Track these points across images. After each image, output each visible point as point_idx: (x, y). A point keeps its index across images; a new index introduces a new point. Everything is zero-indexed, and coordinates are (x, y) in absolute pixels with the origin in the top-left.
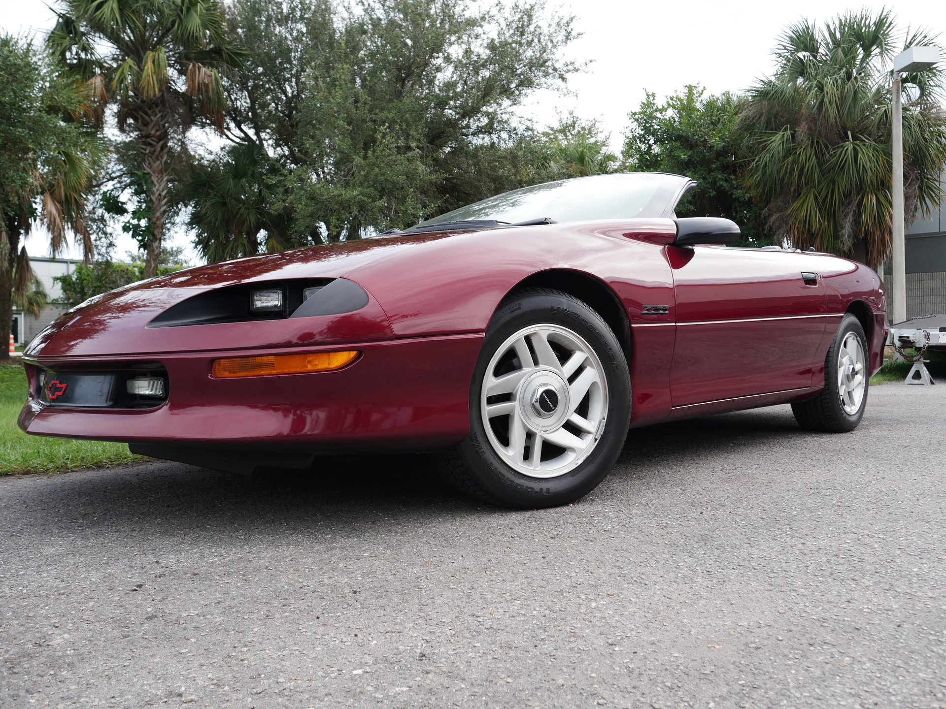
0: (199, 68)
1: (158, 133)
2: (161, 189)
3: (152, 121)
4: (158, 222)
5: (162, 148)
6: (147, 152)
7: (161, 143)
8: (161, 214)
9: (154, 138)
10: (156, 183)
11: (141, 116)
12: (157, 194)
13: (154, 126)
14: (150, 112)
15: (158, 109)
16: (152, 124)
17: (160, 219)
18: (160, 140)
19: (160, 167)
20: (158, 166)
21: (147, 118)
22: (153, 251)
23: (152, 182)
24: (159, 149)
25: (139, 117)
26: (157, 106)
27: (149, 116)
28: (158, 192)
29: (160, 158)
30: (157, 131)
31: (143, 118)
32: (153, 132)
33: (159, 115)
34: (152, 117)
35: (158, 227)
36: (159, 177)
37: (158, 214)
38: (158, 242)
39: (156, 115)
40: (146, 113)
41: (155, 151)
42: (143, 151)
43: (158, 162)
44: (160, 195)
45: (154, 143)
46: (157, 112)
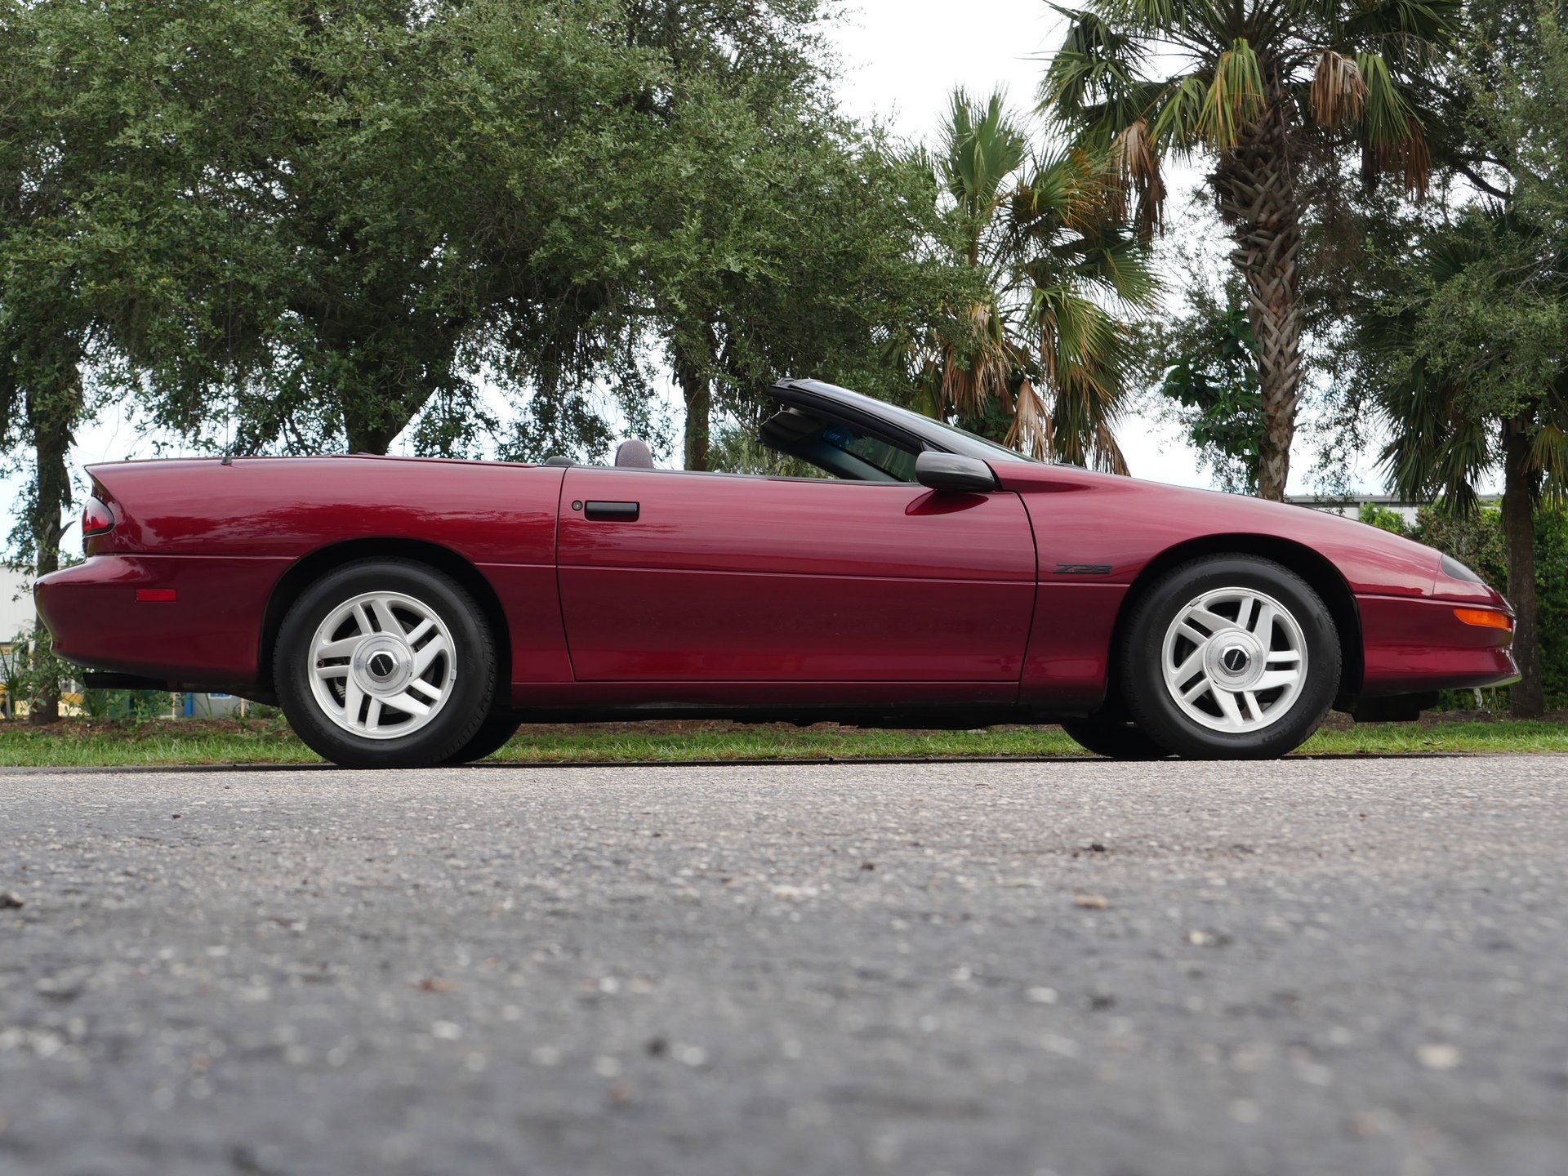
0: (1335, 60)
1: (1275, 217)
2: (1284, 340)
3: (1259, 194)
4: (1278, 415)
5: (1282, 249)
6: (1249, 263)
7: (1279, 237)
8: (1285, 395)
9: (1260, 231)
10: (1272, 328)
11: (1237, 187)
12: (1275, 351)
13: (1265, 203)
14: (1252, 176)
15: (1269, 165)
16: (1259, 201)
17: (1284, 408)
18: (1276, 233)
19: (1281, 290)
20: (1276, 290)
21: (1247, 188)
22: (1270, 478)
23: (1265, 326)
24: (1272, 253)
25: (1233, 189)
26: (1266, 160)
27: (1251, 185)
28: (1278, 347)
29: (1278, 271)
30: (1272, 213)
31: (1241, 191)
32: (1263, 217)
33: (1272, 179)
34: (1258, 186)
35: (1279, 425)
36: (1280, 313)
37: (1279, 396)
38: (1280, 457)
39: (1267, 179)
40: (1246, 180)
41: (1264, 259)
42: (1243, 263)
43: (1275, 282)
44: (1281, 352)
45: (1265, 241)
46: (1269, 173)
